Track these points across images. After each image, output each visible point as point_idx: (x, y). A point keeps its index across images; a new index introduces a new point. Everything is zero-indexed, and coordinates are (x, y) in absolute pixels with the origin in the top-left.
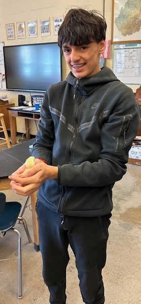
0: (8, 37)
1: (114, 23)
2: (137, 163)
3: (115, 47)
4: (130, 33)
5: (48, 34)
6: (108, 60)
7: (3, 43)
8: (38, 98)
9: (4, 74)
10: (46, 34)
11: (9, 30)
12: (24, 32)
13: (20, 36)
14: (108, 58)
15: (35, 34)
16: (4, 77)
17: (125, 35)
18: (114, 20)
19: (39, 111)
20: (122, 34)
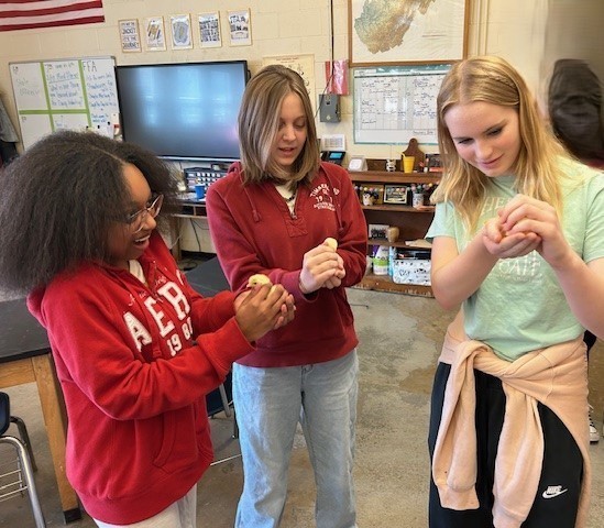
0: (125, 46)
1: (354, 29)
2: (410, 292)
3: (357, 73)
4: (385, 49)
5: (218, 44)
6: (344, 99)
7: (114, 58)
8: (199, 174)
9: (117, 123)
10: (211, 44)
11: (126, 32)
12: (162, 38)
13: (152, 46)
14: (345, 94)
15: (187, 42)
16: (118, 130)
17: (374, 51)
18: (354, 23)
19: (204, 200)
20: (370, 50)
